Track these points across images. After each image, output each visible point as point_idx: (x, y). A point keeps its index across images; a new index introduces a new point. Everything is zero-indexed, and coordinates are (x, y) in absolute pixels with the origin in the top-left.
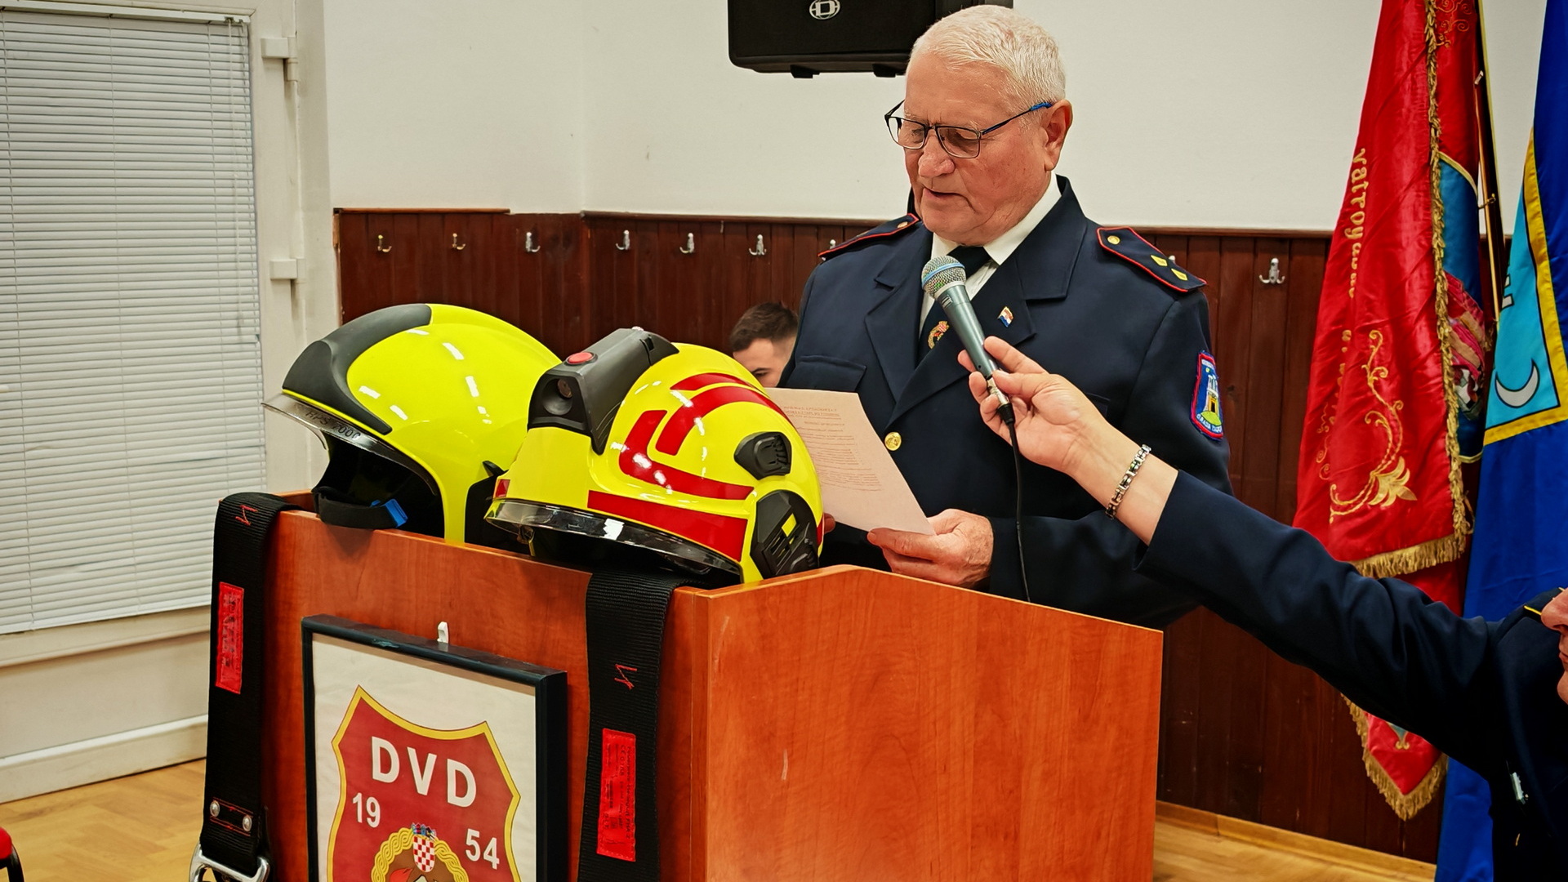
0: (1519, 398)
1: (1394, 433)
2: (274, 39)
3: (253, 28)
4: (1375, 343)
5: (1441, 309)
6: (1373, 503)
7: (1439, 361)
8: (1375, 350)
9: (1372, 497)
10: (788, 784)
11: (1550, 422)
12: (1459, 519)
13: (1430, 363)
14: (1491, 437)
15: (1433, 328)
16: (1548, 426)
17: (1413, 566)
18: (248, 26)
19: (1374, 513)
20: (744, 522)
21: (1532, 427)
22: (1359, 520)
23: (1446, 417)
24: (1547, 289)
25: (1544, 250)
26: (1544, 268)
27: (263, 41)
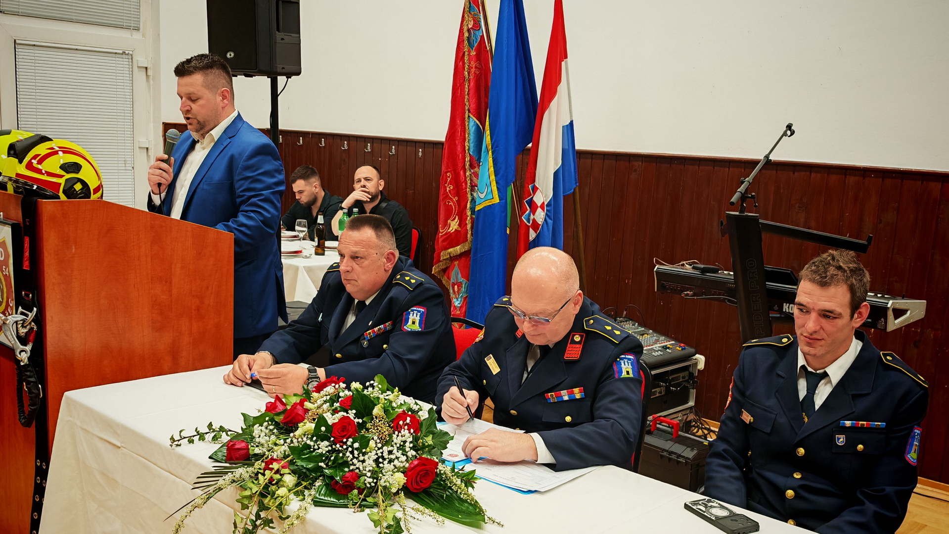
0: (482, 196)
1: (455, 208)
2: (141, 59)
3: (134, 56)
4: (449, 177)
5: (467, 166)
6: (449, 231)
7: (466, 184)
8: (449, 179)
9: (448, 229)
10: (75, 254)
11: (490, 204)
12: (469, 236)
13: (463, 184)
14: (477, 208)
15: (465, 173)
16: (490, 205)
17: (459, 252)
18: (131, 55)
19: (449, 234)
20: (60, 184)
21: (485, 205)
22: (445, 237)
23: (467, 202)
24: (491, 160)
25: (490, 147)
26: (490, 152)
27: (137, 60)
